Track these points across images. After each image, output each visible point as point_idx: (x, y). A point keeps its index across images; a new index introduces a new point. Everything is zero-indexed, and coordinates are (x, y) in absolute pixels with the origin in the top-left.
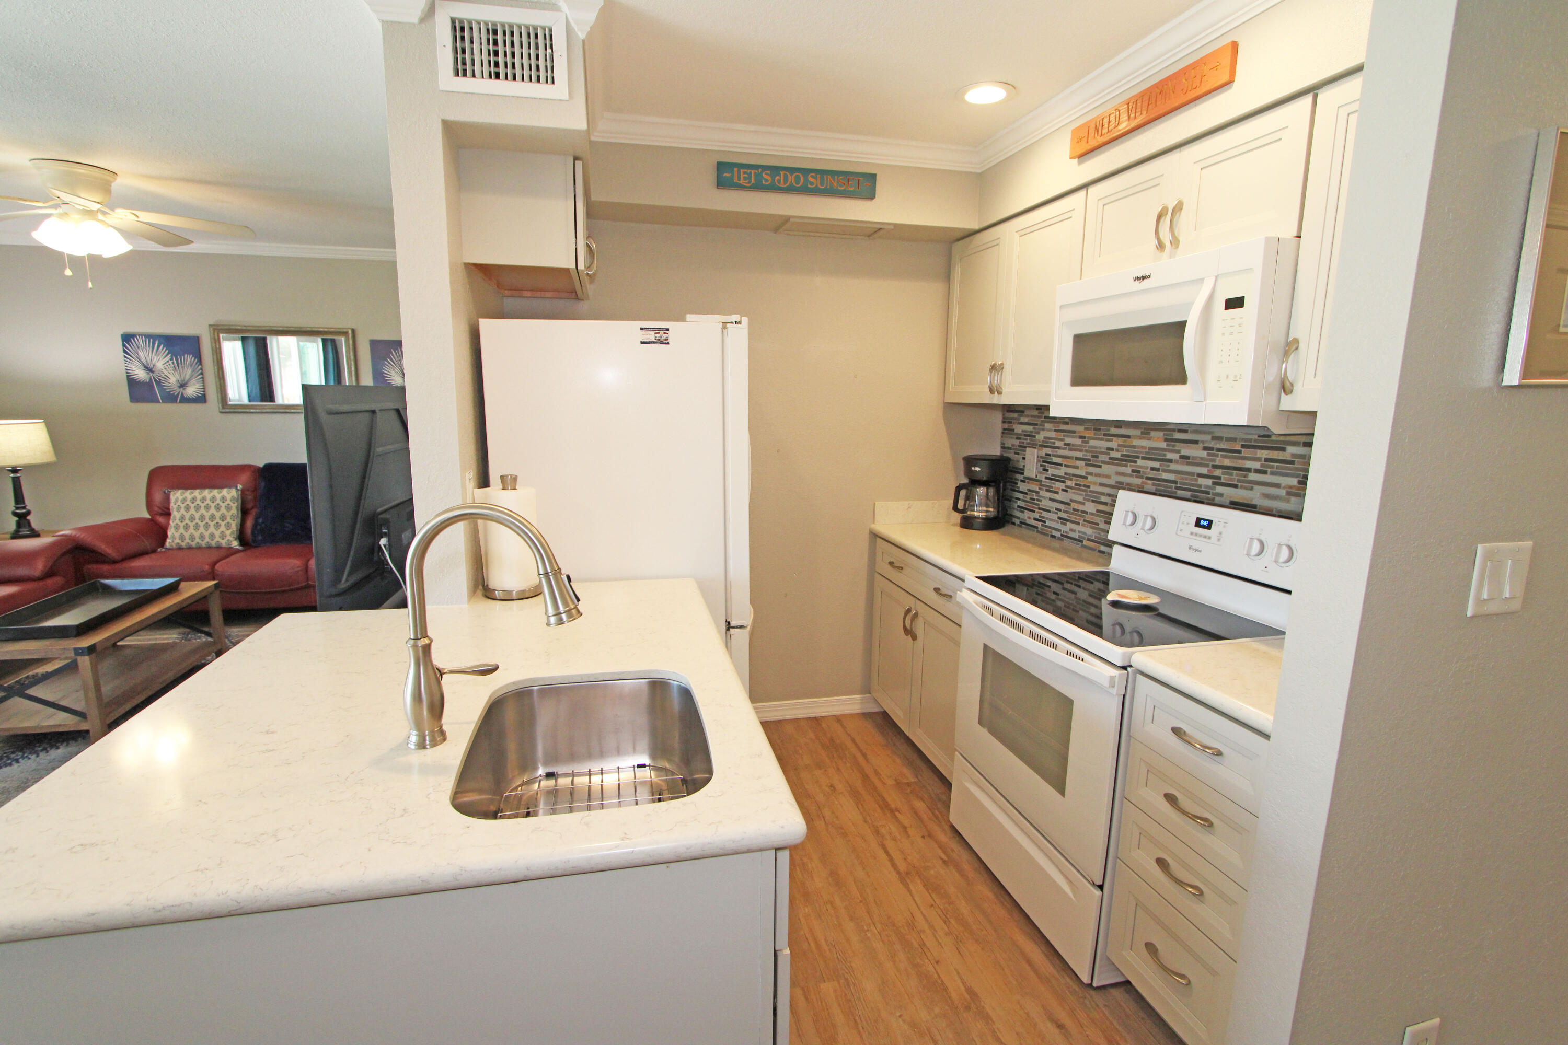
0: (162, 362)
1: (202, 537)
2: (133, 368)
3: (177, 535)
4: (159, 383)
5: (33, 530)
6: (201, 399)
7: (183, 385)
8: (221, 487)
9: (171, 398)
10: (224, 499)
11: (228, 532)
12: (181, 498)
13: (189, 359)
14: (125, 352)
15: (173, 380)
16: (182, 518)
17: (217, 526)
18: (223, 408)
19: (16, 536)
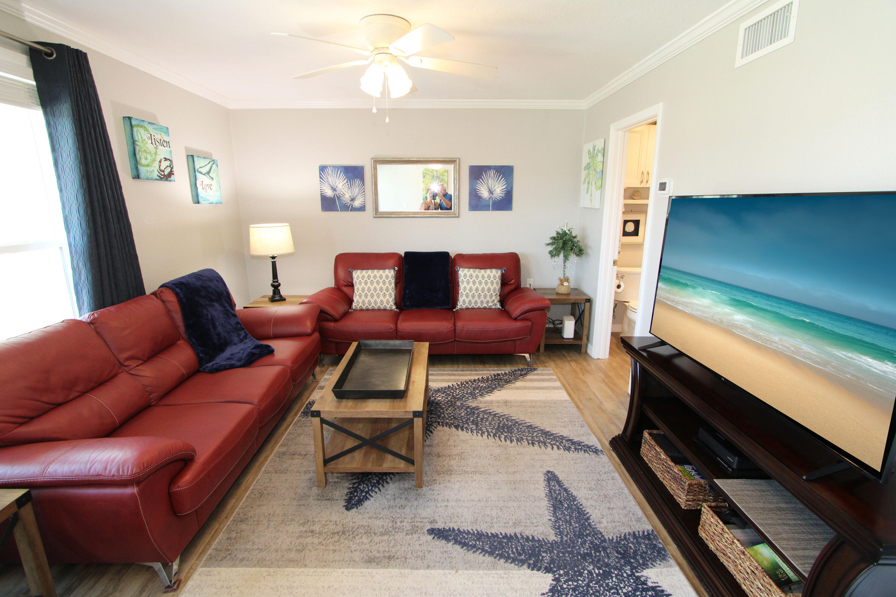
0: (341, 184)
1: (376, 302)
2: (325, 188)
3: (360, 301)
4: (339, 198)
5: (281, 296)
6: (362, 209)
7: (353, 200)
8: (383, 268)
9: (347, 208)
10: (387, 277)
11: (391, 300)
12: (361, 276)
13: (358, 182)
14: (320, 178)
15: (347, 197)
16: (363, 289)
17: (385, 295)
18: (376, 214)
19: (273, 300)
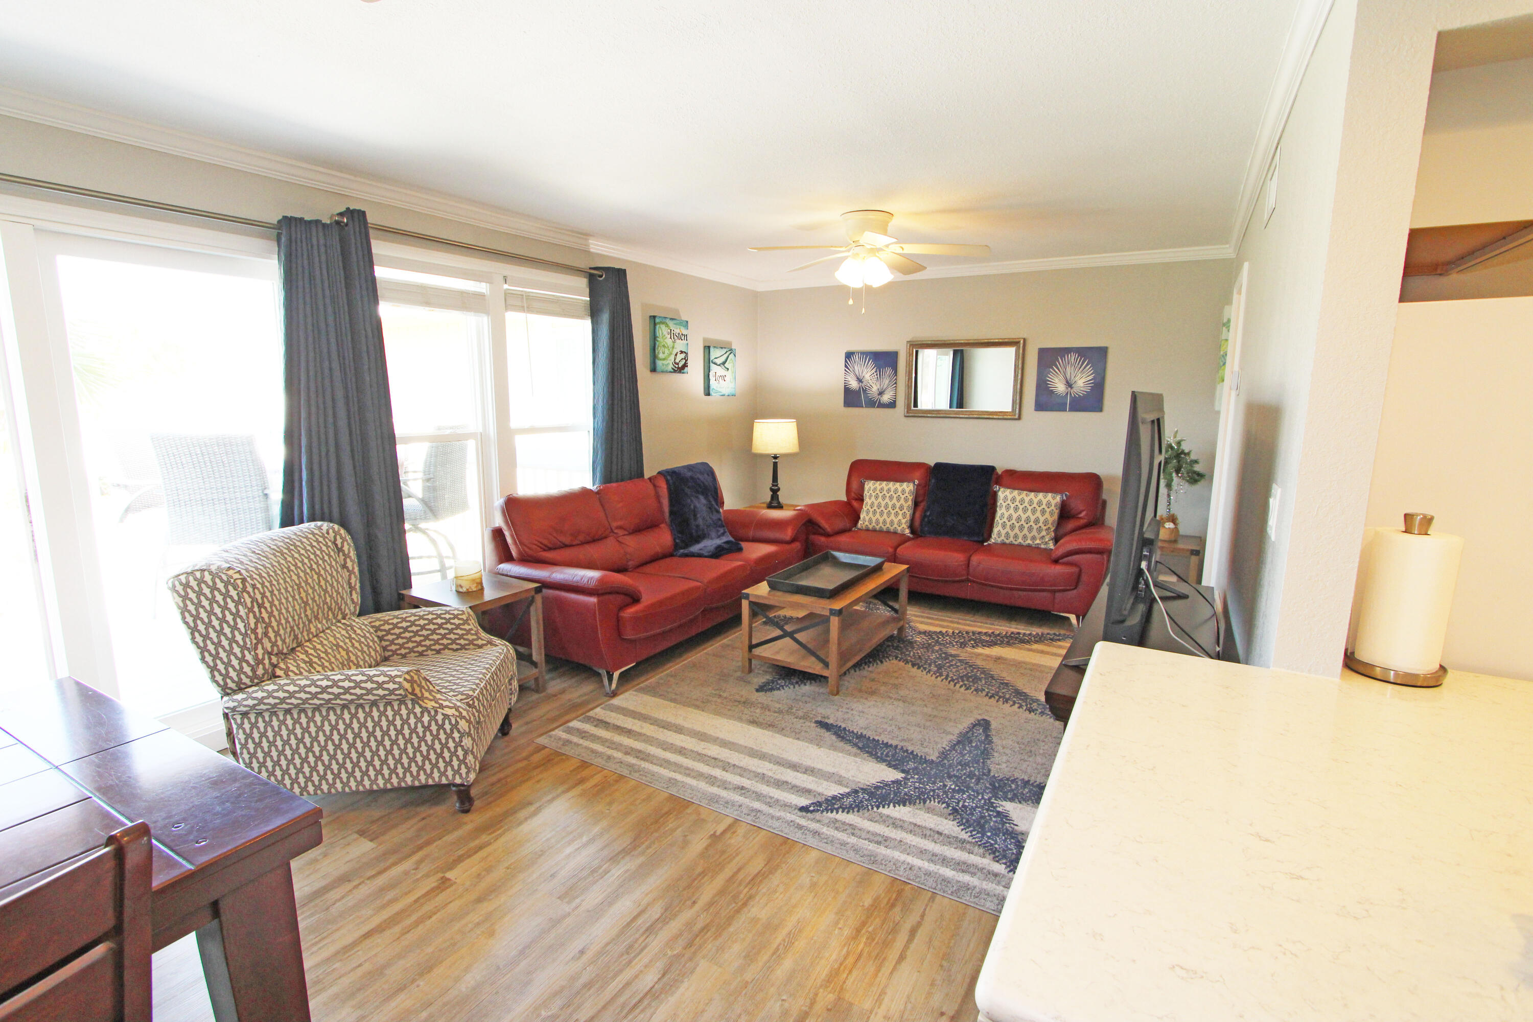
0: (869, 374)
1: (884, 522)
2: (850, 379)
3: (867, 518)
4: (865, 391)
5: (779, 503)
6: (891, 405)
7: (881, 393)
8: (901, 481)
9: (873, 404)
10: (903, 491)
11: (904, 521)
12: (872, 488)
13: (889, 371)
14: (846, 366)
15: (875, 389)
16: (872, 505)
17: (897, 514)
18: (907, 412)
19: (770, 506)
